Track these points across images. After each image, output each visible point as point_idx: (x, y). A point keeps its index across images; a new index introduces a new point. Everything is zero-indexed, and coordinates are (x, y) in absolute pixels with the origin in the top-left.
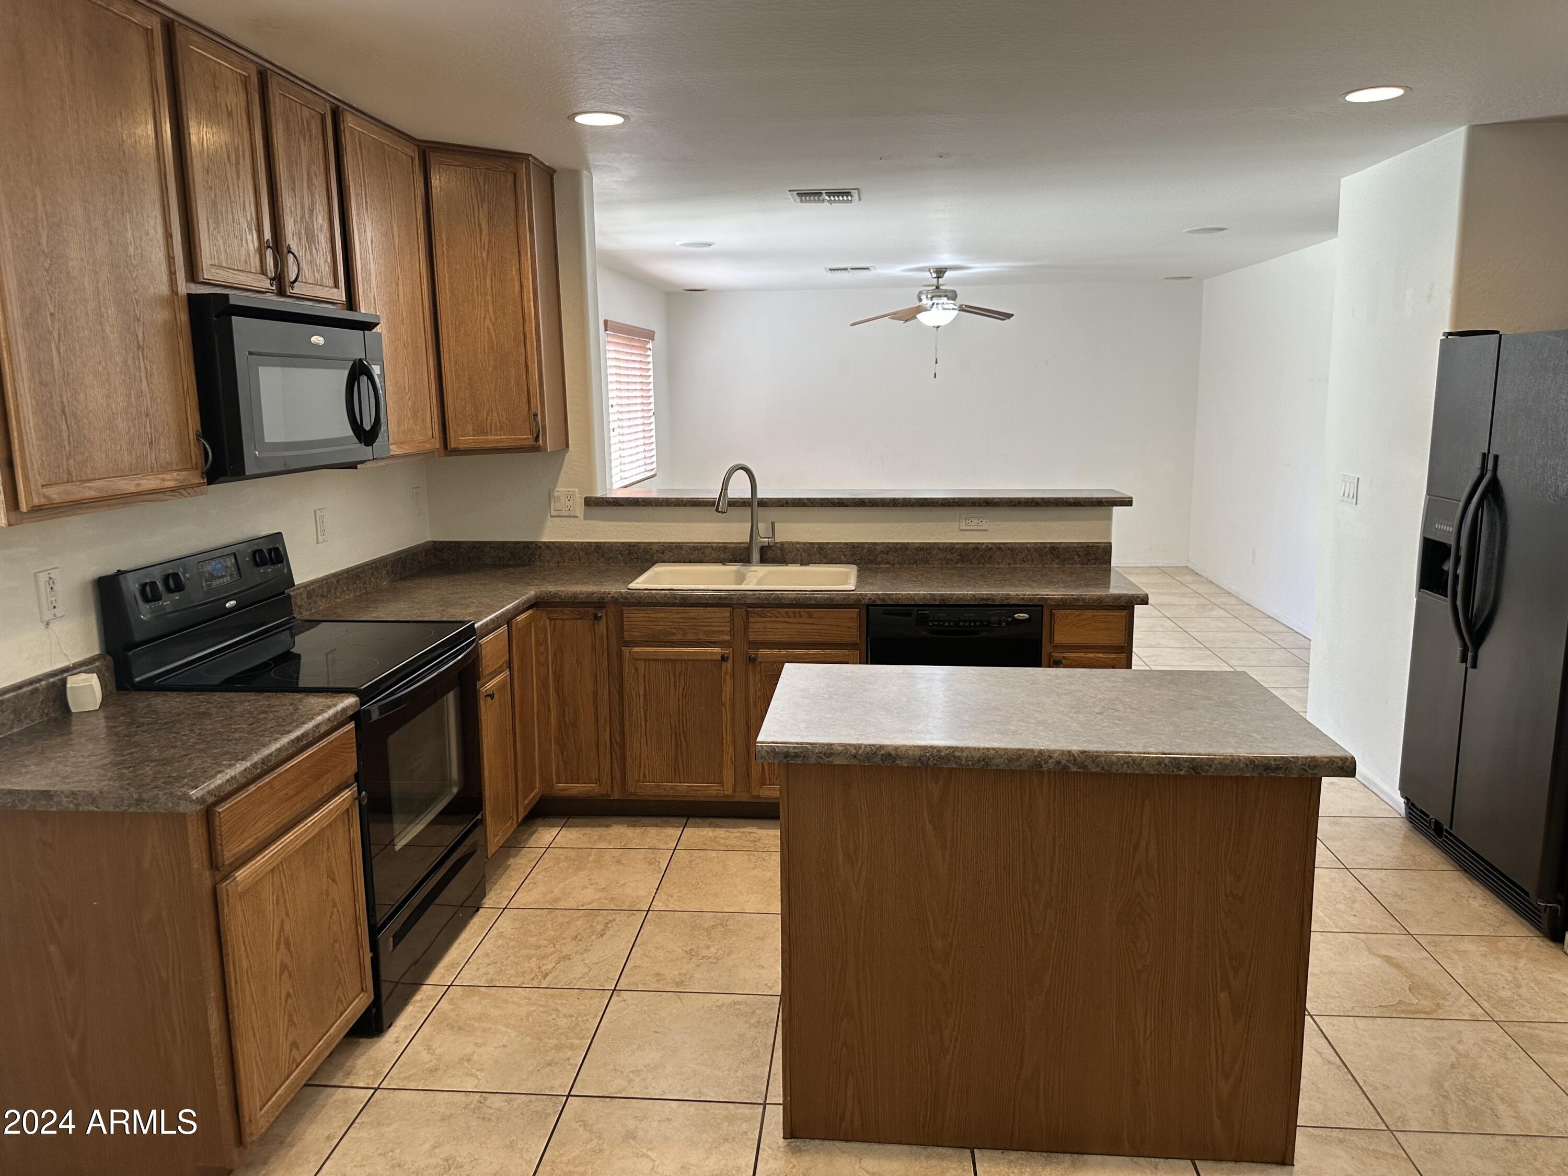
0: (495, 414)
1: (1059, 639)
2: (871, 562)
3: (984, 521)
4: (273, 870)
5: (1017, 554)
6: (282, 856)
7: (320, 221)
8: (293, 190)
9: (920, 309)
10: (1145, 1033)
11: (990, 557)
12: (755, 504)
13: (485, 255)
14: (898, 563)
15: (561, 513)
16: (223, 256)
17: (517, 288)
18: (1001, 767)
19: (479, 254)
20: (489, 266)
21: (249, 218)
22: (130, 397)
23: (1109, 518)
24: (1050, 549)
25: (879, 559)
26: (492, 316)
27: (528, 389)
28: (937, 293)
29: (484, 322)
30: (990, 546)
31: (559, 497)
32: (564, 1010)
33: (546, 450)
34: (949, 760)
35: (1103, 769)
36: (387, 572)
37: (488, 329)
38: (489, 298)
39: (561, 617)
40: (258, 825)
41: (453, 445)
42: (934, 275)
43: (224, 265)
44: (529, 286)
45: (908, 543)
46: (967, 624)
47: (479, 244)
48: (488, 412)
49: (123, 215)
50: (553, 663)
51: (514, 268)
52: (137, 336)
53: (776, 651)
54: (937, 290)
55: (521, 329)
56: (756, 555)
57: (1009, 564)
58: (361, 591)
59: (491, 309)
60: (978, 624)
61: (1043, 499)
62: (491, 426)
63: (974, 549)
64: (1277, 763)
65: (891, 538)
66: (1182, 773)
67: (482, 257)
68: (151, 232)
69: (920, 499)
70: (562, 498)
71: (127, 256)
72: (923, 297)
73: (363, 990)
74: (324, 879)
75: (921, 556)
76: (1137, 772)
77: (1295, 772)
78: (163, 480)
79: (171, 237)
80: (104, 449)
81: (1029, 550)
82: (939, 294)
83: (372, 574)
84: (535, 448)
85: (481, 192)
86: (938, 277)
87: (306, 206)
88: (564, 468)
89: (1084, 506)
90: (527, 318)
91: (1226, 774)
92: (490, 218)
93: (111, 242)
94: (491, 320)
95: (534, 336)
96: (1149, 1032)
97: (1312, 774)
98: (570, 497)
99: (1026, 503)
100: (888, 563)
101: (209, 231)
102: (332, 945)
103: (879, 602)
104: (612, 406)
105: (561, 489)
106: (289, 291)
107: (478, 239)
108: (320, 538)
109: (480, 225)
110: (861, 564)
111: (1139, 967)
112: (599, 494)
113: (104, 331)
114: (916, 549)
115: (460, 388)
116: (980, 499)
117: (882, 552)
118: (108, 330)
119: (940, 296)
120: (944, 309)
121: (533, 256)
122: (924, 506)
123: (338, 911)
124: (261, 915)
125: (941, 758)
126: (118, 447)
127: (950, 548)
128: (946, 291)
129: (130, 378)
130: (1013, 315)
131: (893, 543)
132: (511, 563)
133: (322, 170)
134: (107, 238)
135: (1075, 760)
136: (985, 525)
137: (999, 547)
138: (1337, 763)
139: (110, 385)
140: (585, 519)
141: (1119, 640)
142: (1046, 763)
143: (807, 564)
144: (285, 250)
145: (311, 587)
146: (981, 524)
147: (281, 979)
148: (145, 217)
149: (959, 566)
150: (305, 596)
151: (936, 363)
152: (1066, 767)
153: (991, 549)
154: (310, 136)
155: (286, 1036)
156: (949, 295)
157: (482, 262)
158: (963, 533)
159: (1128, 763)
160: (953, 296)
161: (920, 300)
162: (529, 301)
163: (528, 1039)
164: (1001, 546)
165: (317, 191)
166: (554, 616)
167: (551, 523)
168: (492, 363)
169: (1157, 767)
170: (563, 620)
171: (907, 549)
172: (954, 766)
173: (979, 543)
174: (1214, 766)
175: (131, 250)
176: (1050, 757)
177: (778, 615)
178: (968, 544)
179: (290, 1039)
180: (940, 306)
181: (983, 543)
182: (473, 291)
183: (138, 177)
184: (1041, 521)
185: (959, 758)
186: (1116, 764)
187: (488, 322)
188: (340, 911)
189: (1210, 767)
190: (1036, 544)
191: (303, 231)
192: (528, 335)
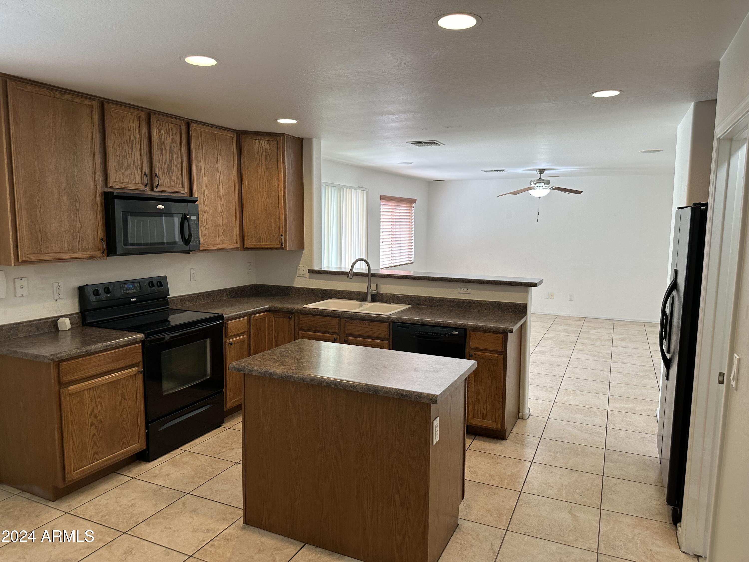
0: (264, 235)
1: (473, 345)
2: (418, 304)
3: (469, 289)
4: (90, 389)
5: (482, 306)
6: (94, 385)
7: (176, 163)
8: (162, 153)
9: (530, 189)
10: (367, 508)
11: (470, 306)
12: (370, 275)
13: (263, 173)
14: (430, 306)
15: (301, 276)
16: (121, 179)
17: (277, 186)
18: (308, 383)
19: (261, 173)
20: (265, 178)
21: (136, 165)
22: (71, 226)
23: (527, 292)
24: (497, 304)
25: (422, 303)
26: (265, 197)
27: (279, 225)
28: (540, 181)
29: (262, 199)
30: (470, 301)
31: (300, 269)
32: (214, 466)
33: (286, 249)
34: (291, 378)
35: (343, 387)
36: (227, 294)
37: (263, 202)
38: (264, 190)
39: (278, 316)
40: (82, 372)
41: (246, 246)
42: (539, 173)
43: (122, 181)
44: (281, 185)
45: (434, 297)
46: (431, 334)
47: (261, 169)
48: (262, 234)
49: (74, 167)
50: (275, 335)
51: (275, 178)
52: (76, 206)
53: (356, 339)
54: (540, 180)
55: (277, 201)
56: (369, 298)
57: (479, 310)
58: (211, 300)
59: (265, 194)
60: (436, 334)
61: (494, 281)
62: (262, 240)
63: (463, 302)
64: (407, 393)
65: (428, 294)
66: (371, 393)
67: (262, 174)
68: (87, 172)
69: (440, 278)
70: (301, 269)
71: (74, 180)
72: (532, 183)
73: (139, 442)
74: (120, 398)
75: (440, 303)
76: (355, 390)
77: (413, 398)
78: (83, 254)
79: (96, 173)
80: (57, 243)
81: (488, 304)
82: (540, 182)
83: (218, 295)
84: (281, 248)
85: (262, 149)
86: (541, 174)
87: (168, 158)
88: (302, 257)
89: (513, 285)
90: (280, 197)
91: (387, 395)
92: (266, 160)
93: (67, 176)
94: (265, 198)
95: (283, 204)
96: (369, 508)
97: (420, 400)
98: (304, 269)
99: (486, 282)
100: (426, 305)
101: (115, 170)
102: (122, 423)
103: (396, 321)
104: (382, 232)
105: (301, 266)
106: (155, 189)
107: (261, 167)
108: (192, 279)
109: (261, 162)
110: (414, 305)
111: (364, 477)
112: (316, 268)
113: (61, 205)
114: (438, 300)
115: (250, 224)
116: (466, 279)
117: (423, 300)
118: (63, 205)
119: (540, 183)
120: (544, 189)
121: (284, 173)
122: (441, 281)
123: (126, 410)
124: (82, 404)
125: (288, 377)
126: (64, 243)
127: (453, 301)
128: (543, 180)
129: (71, 220)
130: (582, 192)
131: (428, 297)
132: (282, 294)
133: (178, 145)
134: (65, 174)
135: (333, 383)
136: (469, 291)
137: (474, 302)
138: (430, 397)
139: (62, 222)
140: (309, 278)
141: (499, 348)
142: (323, 383)
143: (390, 303)
144: (154, 175)
145: (183, 297)
146: (467, 291)
147: (90, 428)
148: (84, 167)
149: (456, 309)
150: (179, 300)
151: (538, 214)
152: (330, 385)
153: (470, 302)
154: (173, 134)
155: (92, 448)
156: (545, 182)
157: (262, 176)
158: (460, 294)
159: (351, 386)
160: (548, 182)
161: (531, 185)
162: (281, 191)
163: (193, 473)
164: (475, 301)
165: (175, 153)
166: (276, 316)
167: (297, 279)
168: (264, 215)
169: (362, 389)
170: (279, 318)
171: (434, 300)
172: (293, 380)
173: (466, 299)
174: (382, 392)
175: (76, 179)
176: (325, 381)
177: (357, 323)
178: (461, 299)
179: (94, 450)
180: (541, 187)
181: (467, 300)
182: (258, 187)
183: (82, 154)
184: (494, 291)
185: (294, 377)
186: (347, 386)
187: (263, 198)
188: (128, 410)
189: (381, 391)
190: (491, 302)
191: (165, 168)
192: (280, 204)
